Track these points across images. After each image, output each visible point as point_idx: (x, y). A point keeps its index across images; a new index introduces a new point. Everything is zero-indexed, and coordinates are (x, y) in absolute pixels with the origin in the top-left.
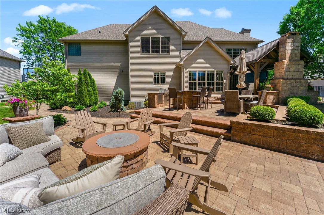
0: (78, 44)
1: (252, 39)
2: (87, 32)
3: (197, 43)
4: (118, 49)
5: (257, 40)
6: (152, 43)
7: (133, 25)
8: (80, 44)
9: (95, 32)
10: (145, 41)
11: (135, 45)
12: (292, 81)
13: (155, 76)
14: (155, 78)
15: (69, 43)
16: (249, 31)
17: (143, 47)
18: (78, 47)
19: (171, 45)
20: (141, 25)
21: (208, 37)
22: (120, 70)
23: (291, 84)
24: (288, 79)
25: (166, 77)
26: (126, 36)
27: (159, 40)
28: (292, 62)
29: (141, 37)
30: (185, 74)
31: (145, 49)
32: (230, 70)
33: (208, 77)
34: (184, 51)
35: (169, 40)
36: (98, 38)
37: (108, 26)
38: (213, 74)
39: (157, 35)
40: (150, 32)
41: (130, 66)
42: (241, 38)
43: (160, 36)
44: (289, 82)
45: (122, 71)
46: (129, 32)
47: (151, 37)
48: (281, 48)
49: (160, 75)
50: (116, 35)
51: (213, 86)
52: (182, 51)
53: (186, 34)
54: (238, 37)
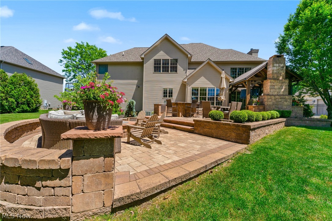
0: (106, 65)
1: (257, 59)
2: (114, 55)
3: (200, 63)
4: (136, 69)
5: (261, 60)
6: (163, 64)
7: (150, 48)
8: (107, 65)
9: (120, 55)
10: (157, 62)
11: (149, 66)
12: (277, 97)
13: (164, 91)
14: (164, 93)
15: (99, 65)
16: (257, 51)
17: (155, 67)
18: (106, 67)
19: (178, 66)
20: (154, 50)
21: (209, 59)
22: (137, 86)
23: (275, 99)
24: (273, 95)
25: (173, 92)
26: (143, 59)
27: (169, 62)
28: (277, 80)
29: (154, 59)
30: (188, 90)
31: (157, 69)
32: (230, 87)
33: (209, 93)
34: (189, 70)
35: (177, 62)
36: (121, 60)
37: (131, 50)
38: (214, 90)
39: (167, 57)
40: (161, 55)
41: (144, 83)
42: (247, 58)
43: (170, 58)
44: (274, 98)
45: (139, 87)
46: (144, 56)
47: (162, 59)
48: (269, 68)
49: (168, 90)
50: (136, 57)
51: (214, 101)
52: (188, 70)
53: (192, 56)
54: (243, 58)
